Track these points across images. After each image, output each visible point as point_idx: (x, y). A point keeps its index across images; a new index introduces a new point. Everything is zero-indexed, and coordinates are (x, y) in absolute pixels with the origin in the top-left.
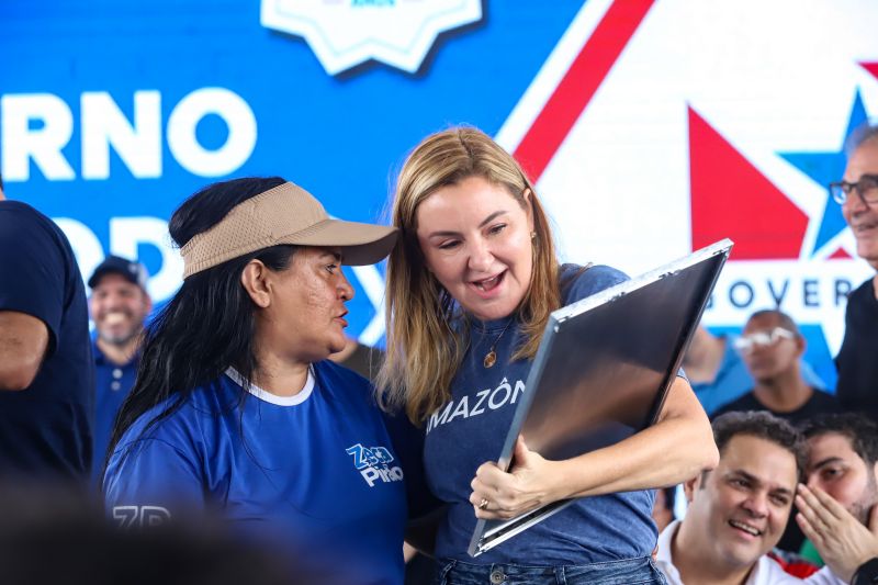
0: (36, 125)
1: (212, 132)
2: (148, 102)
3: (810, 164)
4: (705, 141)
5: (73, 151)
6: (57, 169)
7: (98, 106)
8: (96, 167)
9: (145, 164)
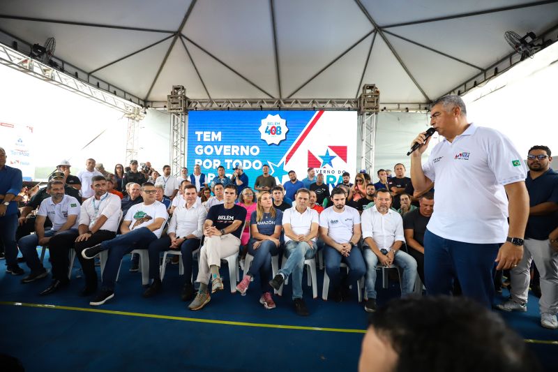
0: (235, 149)
1: (255, 151)
2: (248, 147)
3: (322, 157)
4: (309, 153)
5: (239, 152)
6: (238, 154)
7: (242, 147)
8: (242, 154)
9: (247, 154)
